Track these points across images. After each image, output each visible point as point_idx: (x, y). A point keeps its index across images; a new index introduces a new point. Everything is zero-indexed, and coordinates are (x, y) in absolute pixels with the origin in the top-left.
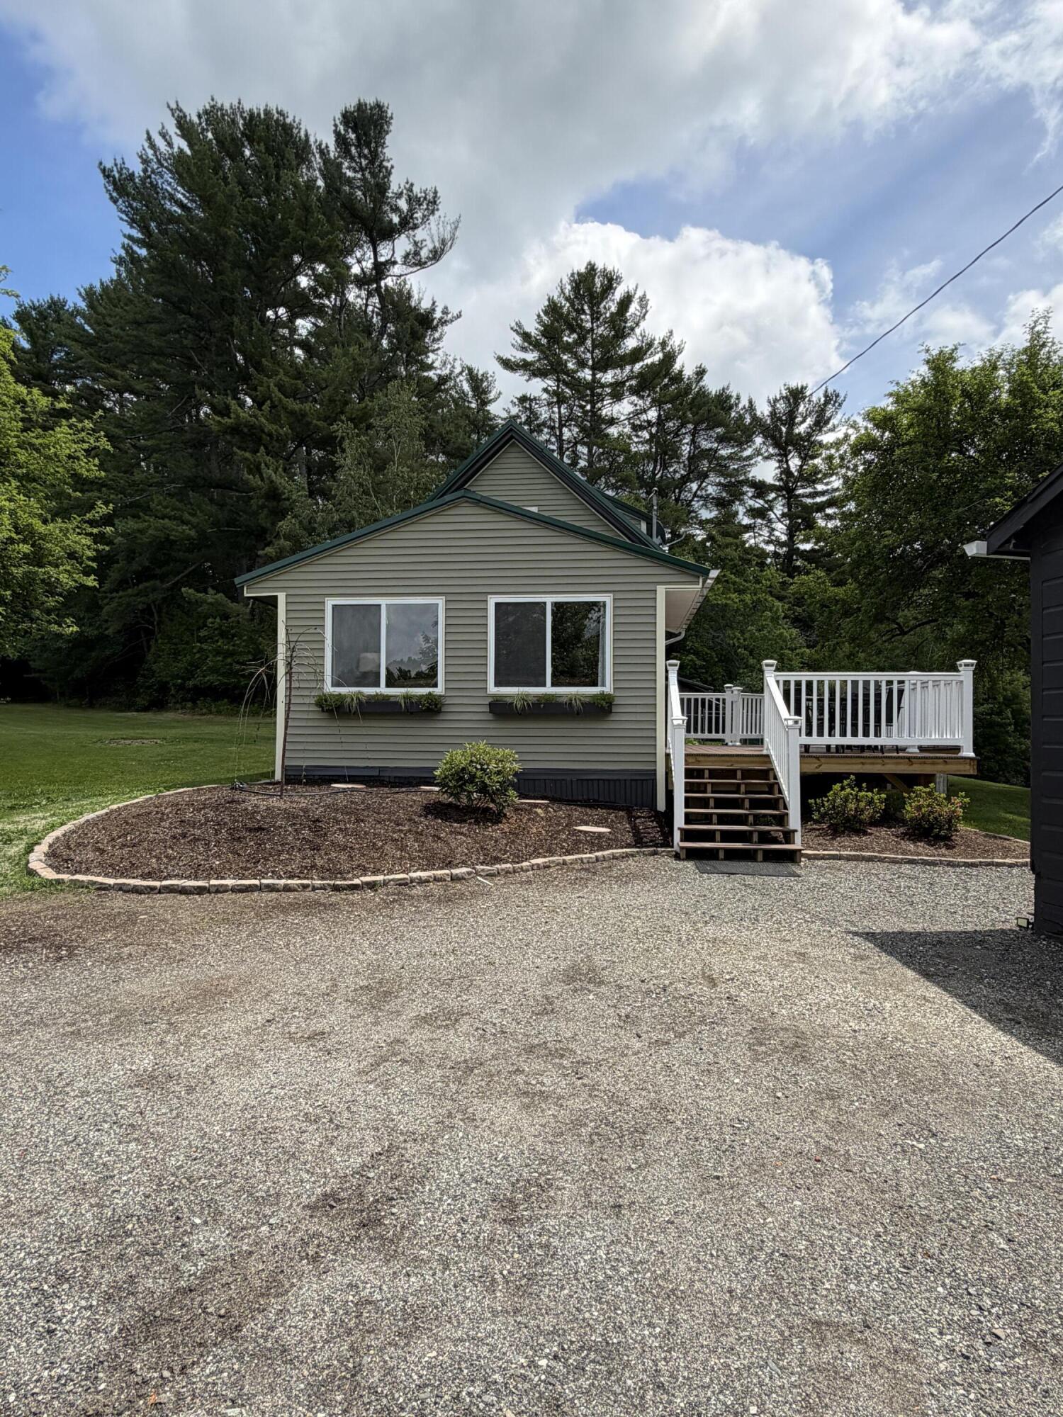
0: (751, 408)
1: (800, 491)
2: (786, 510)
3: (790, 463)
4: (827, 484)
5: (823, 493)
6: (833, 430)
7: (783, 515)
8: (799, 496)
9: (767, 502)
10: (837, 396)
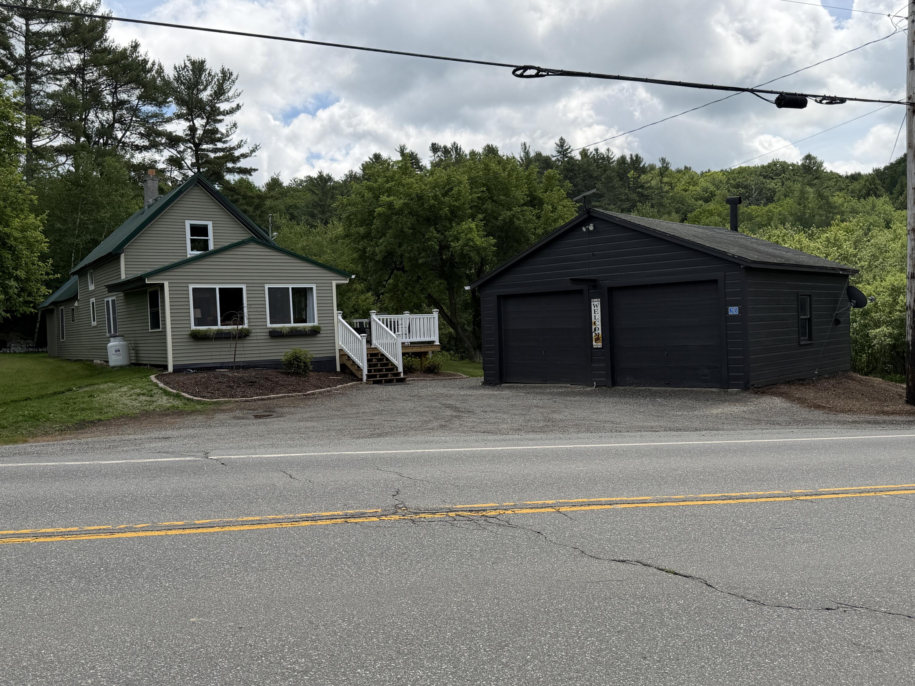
0: (160, 71)
1: (205, 146)
2: (194, 161)
3: (195, 121)
4: (225, 142)
5: (222, 150)
6: (227, 100)
7: (193, 165)
8: (204, 150)
9: (179, 152)
10: (231, 74)
